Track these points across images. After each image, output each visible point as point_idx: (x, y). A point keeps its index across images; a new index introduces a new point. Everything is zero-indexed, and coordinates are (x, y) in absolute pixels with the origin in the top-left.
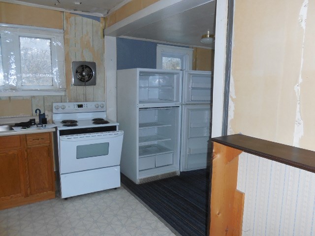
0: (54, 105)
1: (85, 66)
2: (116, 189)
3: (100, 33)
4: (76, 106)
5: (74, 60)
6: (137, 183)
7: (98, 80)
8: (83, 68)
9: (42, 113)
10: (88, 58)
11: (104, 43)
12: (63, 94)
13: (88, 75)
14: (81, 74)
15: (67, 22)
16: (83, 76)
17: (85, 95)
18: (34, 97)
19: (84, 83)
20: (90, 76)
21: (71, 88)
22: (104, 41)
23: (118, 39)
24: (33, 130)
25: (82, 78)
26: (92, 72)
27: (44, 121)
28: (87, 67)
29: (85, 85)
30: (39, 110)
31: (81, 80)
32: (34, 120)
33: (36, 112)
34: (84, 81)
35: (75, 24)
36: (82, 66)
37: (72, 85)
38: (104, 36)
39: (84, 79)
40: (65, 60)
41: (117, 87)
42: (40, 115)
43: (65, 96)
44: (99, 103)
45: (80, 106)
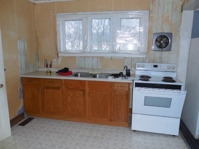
0: (137, 64)
1: (164, 36)
2: (174, 136)
3: (179, 8)
4: (152, 66)
5: (155, 32)
6: (195, 138)
7: (173, 47)
8: (162, 38)
9: (128, 69)
10: (166, 30)
11: (181, 17)
12: (144, 56)
13: (165, 43)
14: (160, 42)
15: (153, 4)
16: (161, 44)
17: (161, 58)
18: (125, 58)
19: (161, 49)
20: (167, 44)
21: (151, 52)
22: (182, 15)
23: (195, 12)
24: (119, 80)
25: (160, 46)
26: (169, 41)
27: (128, 74)
28: (165, 37)
29: (162, 51)
30: (127, 67)
31: (159, 47)
32: (122, 73)
33: (125, 68)
34: (161, 48)
35: (159, 5)
36: (161, 36)
37: (152, 50)
38: (182, 11)
39: (161, 46)
40: (149, 32)
41: (189, 53)
42: (127, 70)
43: (146, 58)
44: (171, 65)
45: (156, 66)
